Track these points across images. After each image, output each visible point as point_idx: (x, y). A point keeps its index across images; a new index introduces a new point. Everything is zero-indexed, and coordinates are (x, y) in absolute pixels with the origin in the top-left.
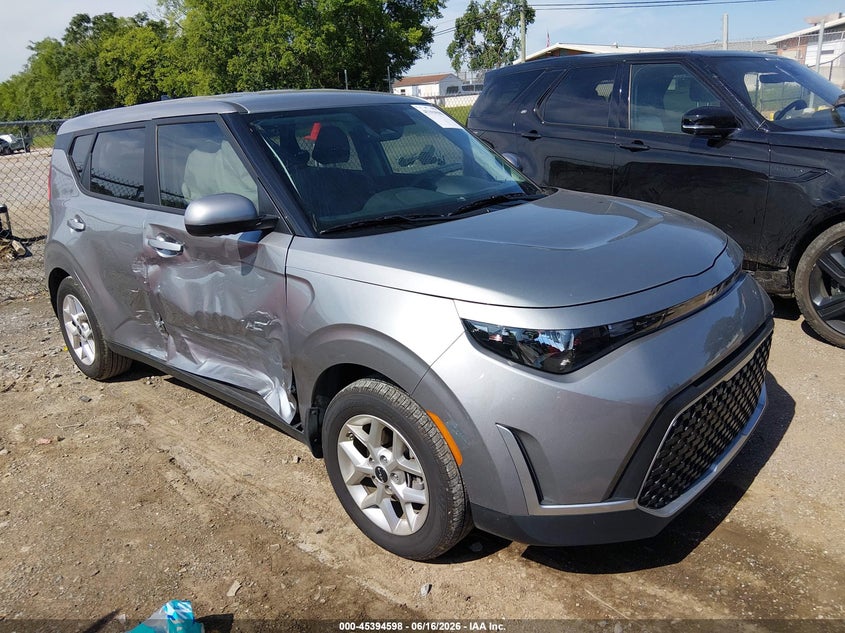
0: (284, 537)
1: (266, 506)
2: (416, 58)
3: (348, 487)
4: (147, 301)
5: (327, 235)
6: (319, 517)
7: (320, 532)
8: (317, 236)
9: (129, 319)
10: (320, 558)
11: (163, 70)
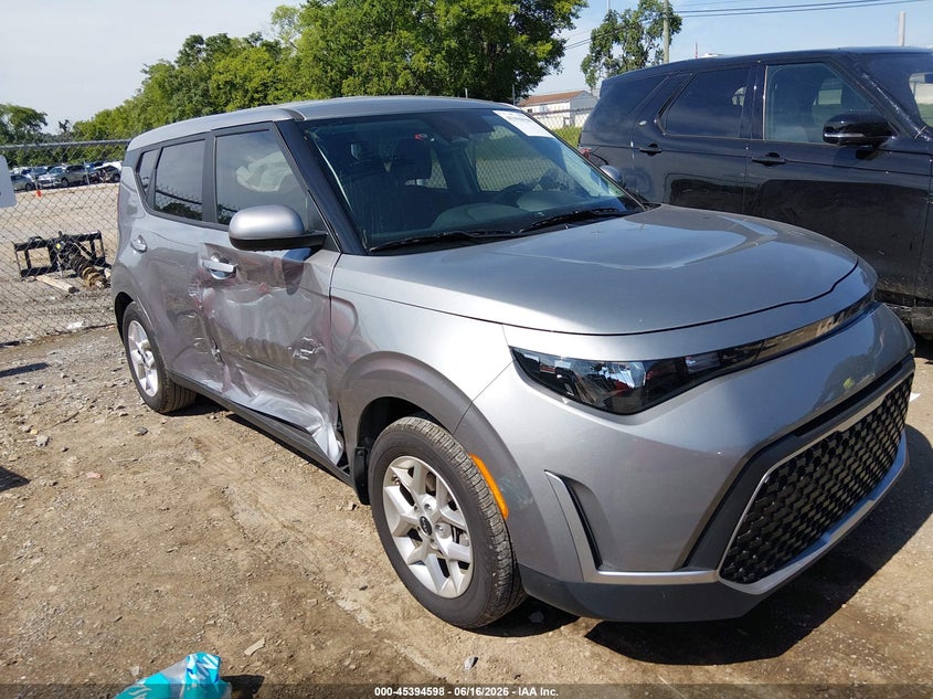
0: (324, 592)
1: (311, 555)
2: (545, 74)
3: (394, 538)
4: (204, 328)
5: (376, 253)
6: (366, 572)
7: (364, 588)
8: (366, 253)
9: (188, 347)
10: (359, 618)
11: (276, 93)
